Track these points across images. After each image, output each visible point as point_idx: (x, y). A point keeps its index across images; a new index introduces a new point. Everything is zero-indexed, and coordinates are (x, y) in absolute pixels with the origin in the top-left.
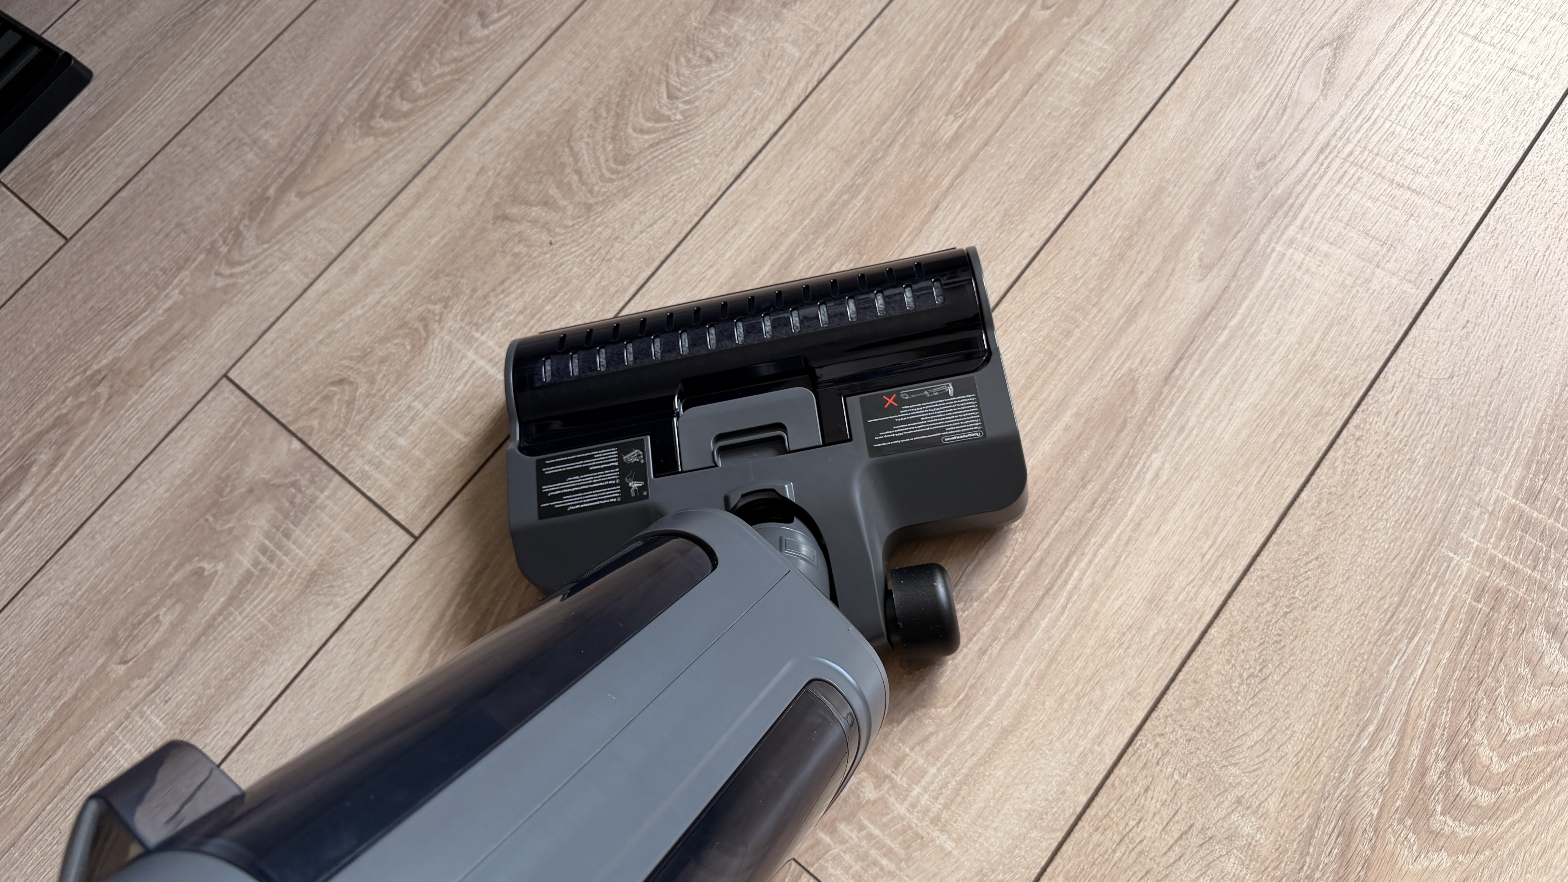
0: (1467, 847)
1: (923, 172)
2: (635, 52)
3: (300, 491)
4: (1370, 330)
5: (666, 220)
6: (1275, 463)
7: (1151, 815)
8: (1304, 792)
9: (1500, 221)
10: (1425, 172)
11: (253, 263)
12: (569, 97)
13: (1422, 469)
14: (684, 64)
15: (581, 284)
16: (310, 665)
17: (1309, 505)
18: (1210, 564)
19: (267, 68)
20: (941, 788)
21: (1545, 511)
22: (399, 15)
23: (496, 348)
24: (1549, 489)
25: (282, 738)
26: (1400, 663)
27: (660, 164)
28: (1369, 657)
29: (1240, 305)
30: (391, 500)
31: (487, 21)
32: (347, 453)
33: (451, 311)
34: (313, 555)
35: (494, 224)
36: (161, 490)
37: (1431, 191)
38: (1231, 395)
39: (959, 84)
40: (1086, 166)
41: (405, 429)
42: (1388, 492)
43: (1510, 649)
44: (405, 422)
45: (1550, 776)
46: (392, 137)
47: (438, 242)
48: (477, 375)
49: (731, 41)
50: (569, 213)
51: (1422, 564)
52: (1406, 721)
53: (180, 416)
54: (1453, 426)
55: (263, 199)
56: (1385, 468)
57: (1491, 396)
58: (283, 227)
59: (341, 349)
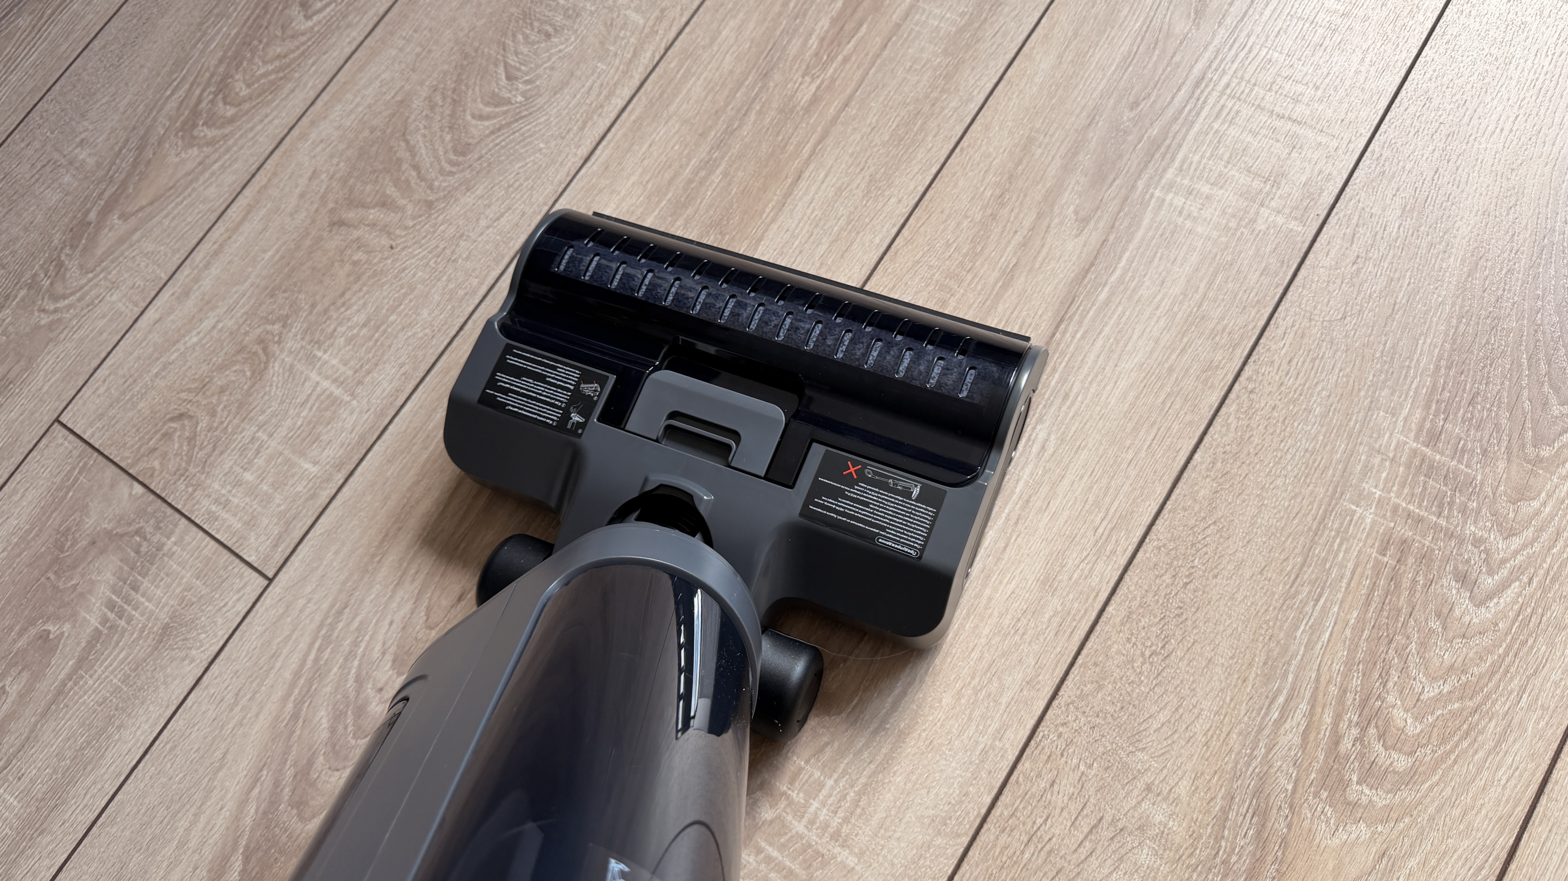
0: (1386, 816)
1: (782, 140)
2: (469, 32)
3: (145, 539)
4: (1258, 273)
5: (513, 212)
6: (1165, 424)
7: (1058, 811)
8: (1216, 772)
9: (1386, 146)
10: (1305, 99)
11: (78, 295)
12: (403, 87)
13: (1319, 419)
14: (522, 41)
15: (427, 289)
16: (169, 726)
17: (1204, 466)
18: (1104, 537)
19: (79, 80)
20: (839, 801)
21: (1448, 452)
22: (215, 12)
23: (341, 366)
24: (1450, 429)
25: (145, 806)
26: (1307, 628)
27: (503, 151)
28: (1275, 624)
29: (1120, 258)
30: (240, 542)
31: (310, 12)
32: (191, 494)
33: (290, 331)
34: (163, 607)
35: (330, 231)
37: (1312, 119)
38: (1115, 356)
39: (814, 42)
40: (952, 121)
41: (250, 462)
42: (1285, 445)
43: (1419, 602)
44: (250, 455)
45: (1467, 734)
46: (217, 146)
47: (273, 256)
48: (322, 397)
49: (571, 12)
50: (409, 213)
51: (1324, 519)
52: (1317, 688)
53: (12, 468)
54: (1348, 370)
55: (84, 224)
56: (1281, 420)
57: (1385, 335)
58: (108, 253)
59: (178, 382)
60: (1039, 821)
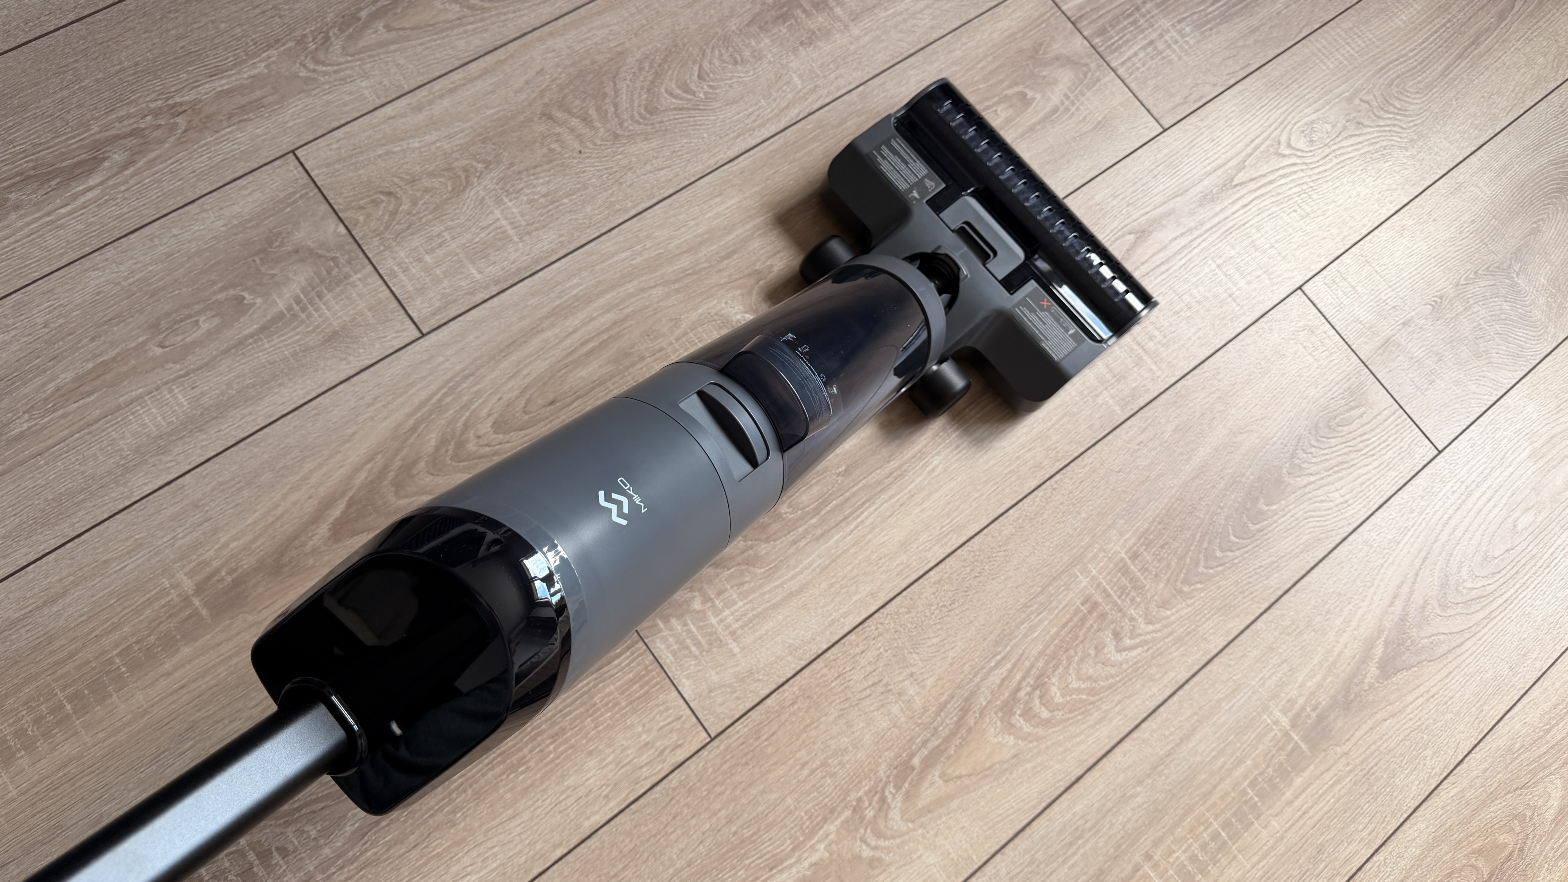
0: (1026, 737)
2: (683, 29)
3: (338, 266)
5: (670, 170)
7: (860, 667)
8: (950, 681)
11: (335, 68)
12: (624, 43)
13: (1082, 520)
14: (717, 55)
15: (596, 193)
18: (944, 534)
20: (742, 616)
21: (1138, 567)
23: (518, 215)
24: (1145, 555)
25: (284, 444)
26: (1028, 626)
27: (678, 126)
28: (1012, 617)
30: (409, 300)
32: (381, 252)
33: (489, 173)
34: (338, 318)
35: (540, 118)
36: (220, 223)
41: (432, 250)
42: (1059, 526)
43: (1089, 637)
44: (434, 244)
45: (1083, 713)
46: (476, 13)
47: (493, 115)
48: (499, 230)
49: (756, 54)
50: (600, 134)
51: (1061, 574)
52: (1019, 659)
53: (248, 170)
54: (1109, 501)
55: (355, 17)
56: (1063, 511)
57: (1136, 491)
58: (367, 48)
59: (395, 169)
60: (848, 669)
